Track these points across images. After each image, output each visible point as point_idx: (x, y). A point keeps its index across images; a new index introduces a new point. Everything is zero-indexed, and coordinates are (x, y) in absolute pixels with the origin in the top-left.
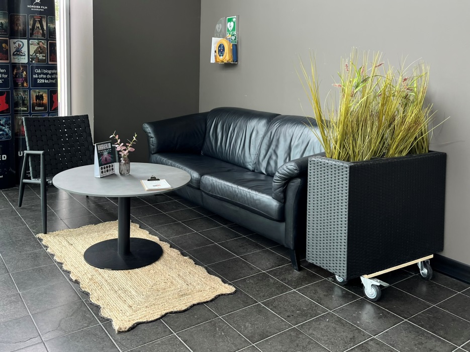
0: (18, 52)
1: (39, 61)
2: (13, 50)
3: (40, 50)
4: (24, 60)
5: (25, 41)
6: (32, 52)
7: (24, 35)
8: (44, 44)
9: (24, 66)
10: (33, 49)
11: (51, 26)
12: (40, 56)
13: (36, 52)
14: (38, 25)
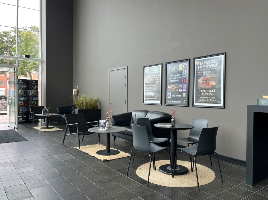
0: (29, 93)
1: (34, 95)
2: (28, 93)
3: (34, 93)
4: (31, 95)
5: (31, 91)
6: (32, 93)
7: (31, 89)
8: (35, 91)
9: (31, 96)
10: (33, 92)
11: (37, 87)
12: (34, 94)
13: (33, 93)
14: (34, 87)
